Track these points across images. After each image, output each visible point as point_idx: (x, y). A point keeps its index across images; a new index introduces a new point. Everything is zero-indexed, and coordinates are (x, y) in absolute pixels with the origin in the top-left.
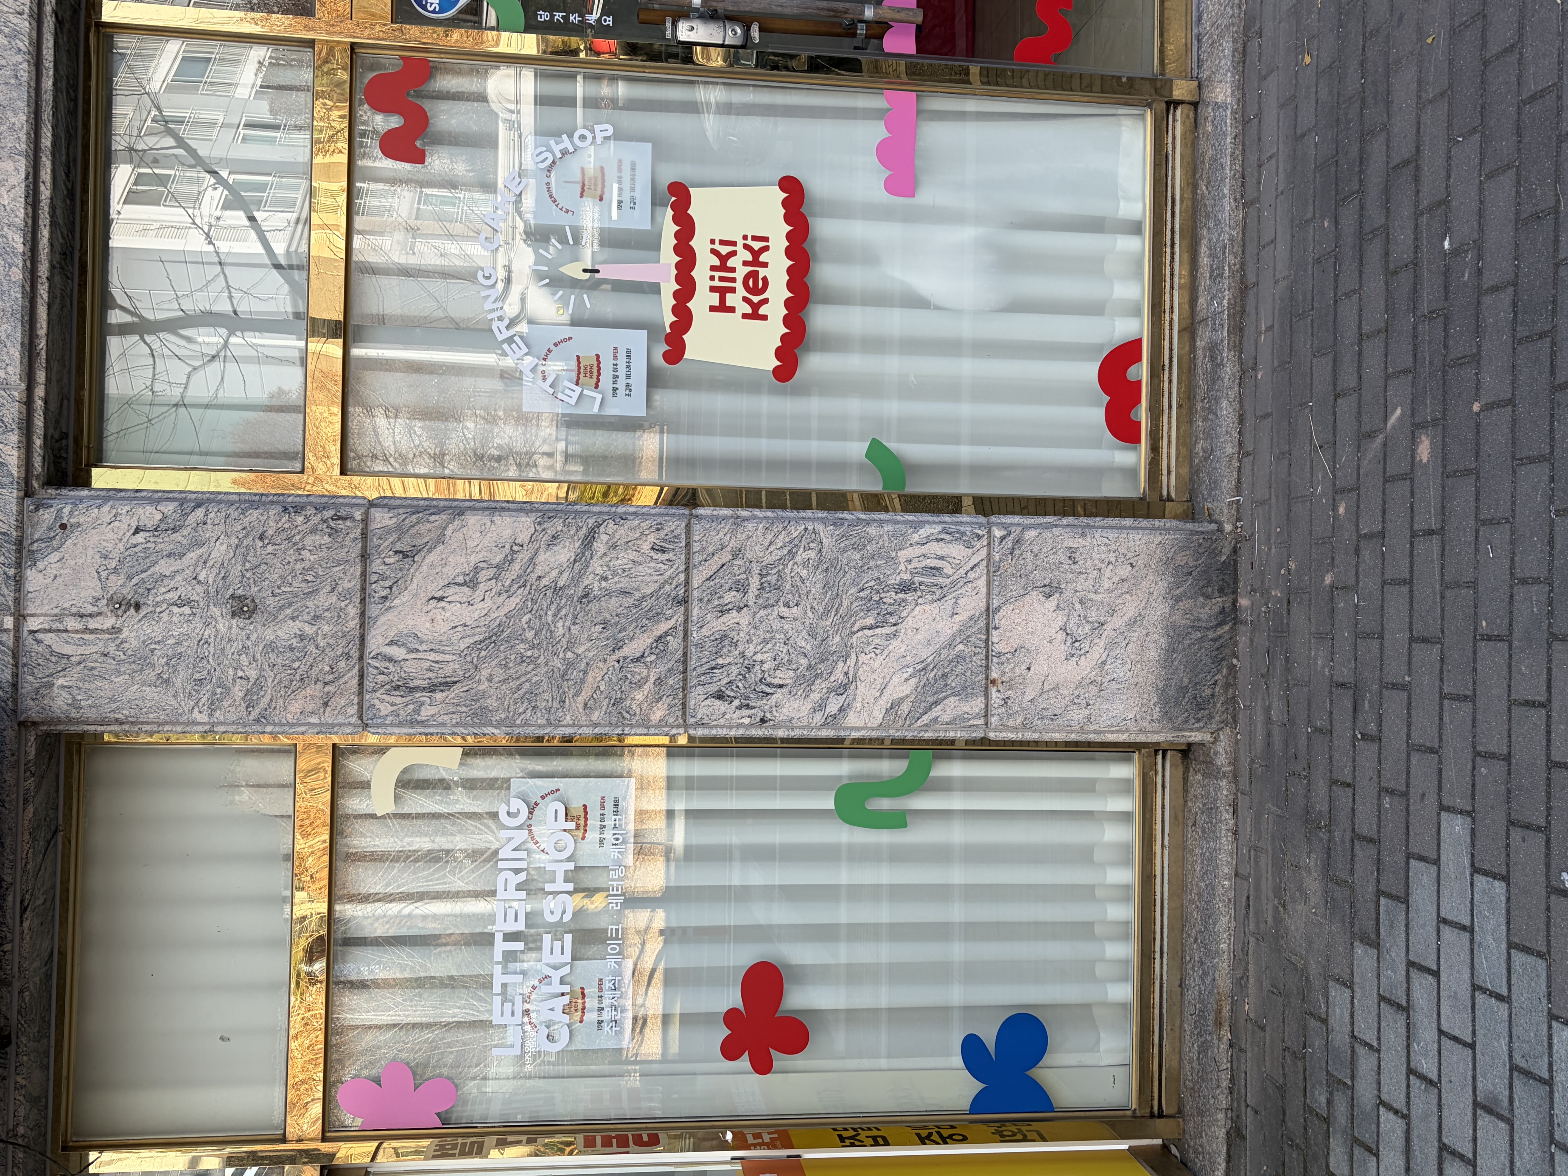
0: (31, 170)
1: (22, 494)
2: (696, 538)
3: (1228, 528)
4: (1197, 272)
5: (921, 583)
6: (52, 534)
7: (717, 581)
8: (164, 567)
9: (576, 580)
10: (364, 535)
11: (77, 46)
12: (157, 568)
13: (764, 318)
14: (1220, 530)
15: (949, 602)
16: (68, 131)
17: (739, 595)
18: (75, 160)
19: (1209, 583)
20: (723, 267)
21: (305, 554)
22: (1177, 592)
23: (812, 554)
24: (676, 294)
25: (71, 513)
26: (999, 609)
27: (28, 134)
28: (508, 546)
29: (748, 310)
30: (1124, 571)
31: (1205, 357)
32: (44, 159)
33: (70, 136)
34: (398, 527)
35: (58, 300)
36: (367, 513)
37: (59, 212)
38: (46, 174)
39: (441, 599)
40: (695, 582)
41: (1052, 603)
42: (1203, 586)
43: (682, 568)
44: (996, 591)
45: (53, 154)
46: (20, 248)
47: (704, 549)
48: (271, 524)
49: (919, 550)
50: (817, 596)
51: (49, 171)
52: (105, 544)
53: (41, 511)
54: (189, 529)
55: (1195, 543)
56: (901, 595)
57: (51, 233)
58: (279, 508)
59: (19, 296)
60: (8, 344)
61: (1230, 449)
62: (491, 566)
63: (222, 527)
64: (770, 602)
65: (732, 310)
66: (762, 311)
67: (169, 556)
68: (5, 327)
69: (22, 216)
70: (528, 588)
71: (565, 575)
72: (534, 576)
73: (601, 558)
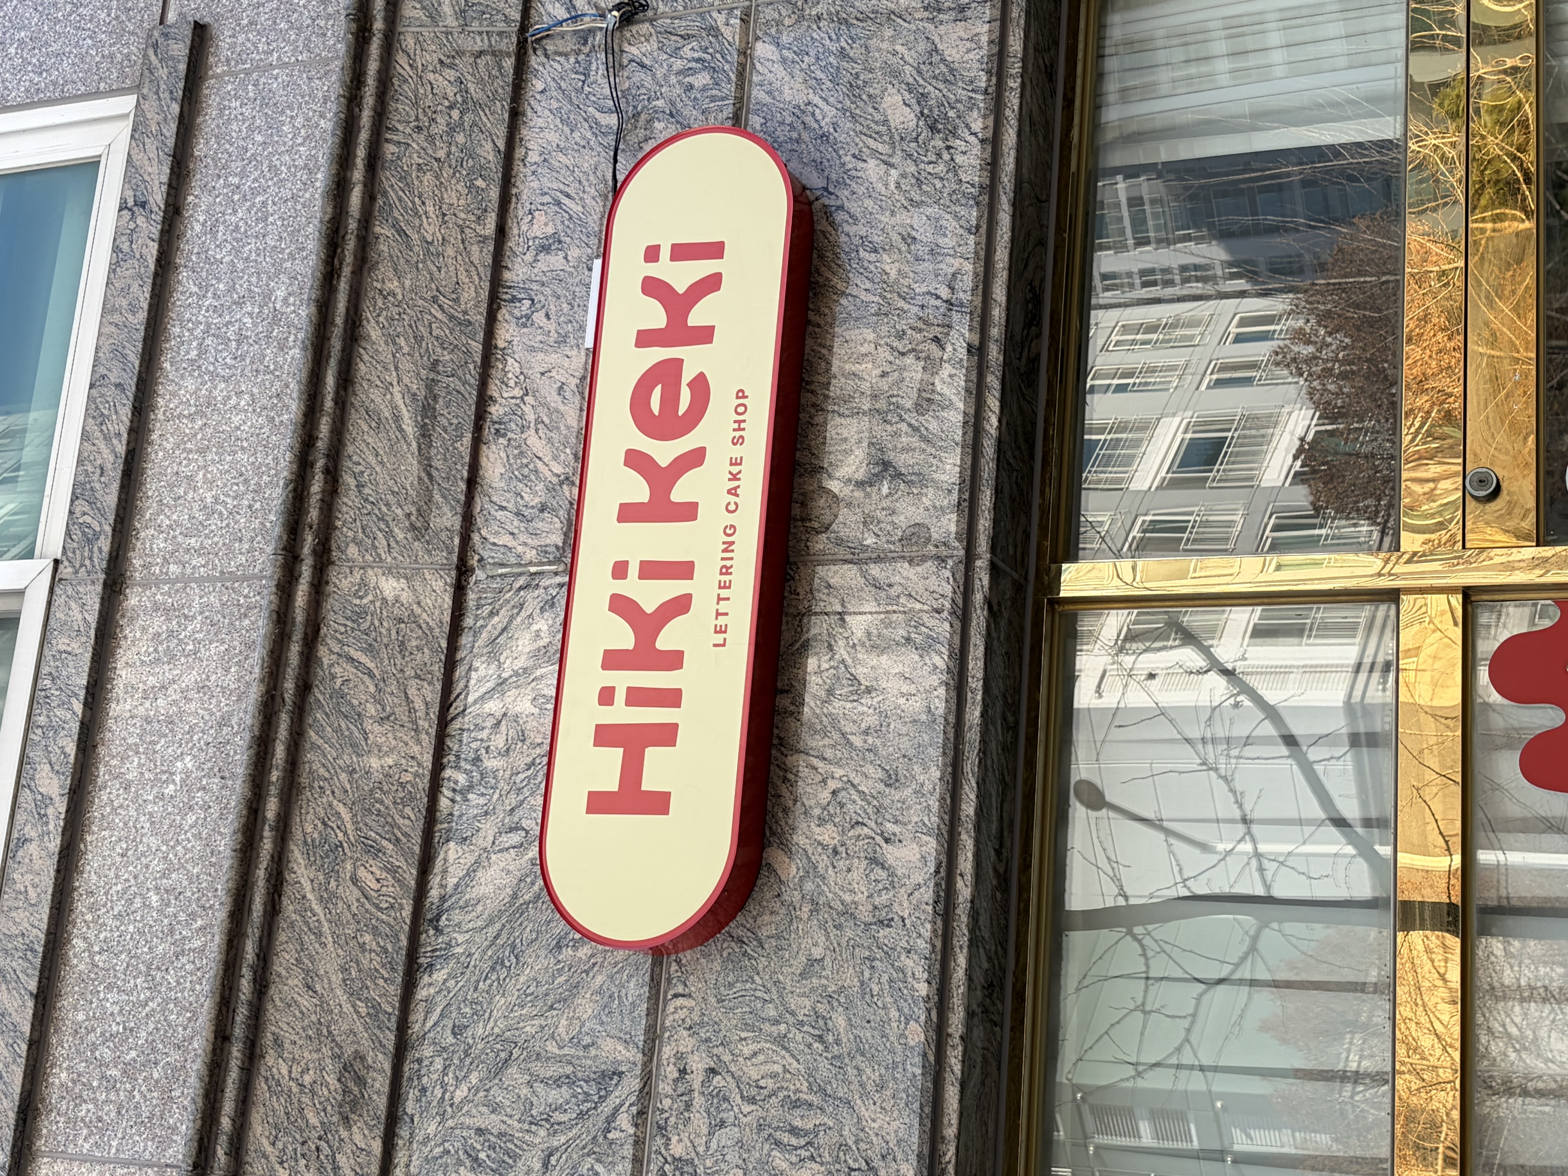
0: (944, 858)
11: (1020, 640)
16: (1003, 781)
18: (1012, 822)
27: (942, 799)
32: (964, 836)
35: (978, 1070)
37: (984, 919)
38: (966, 863)
45: (978, 828)
46: (923, 989)
51: (970, 855)
57: (970, 960)
59: (918, 1071)
60: (899, 1156)
68: (895, 1125)
69: (927, 935)
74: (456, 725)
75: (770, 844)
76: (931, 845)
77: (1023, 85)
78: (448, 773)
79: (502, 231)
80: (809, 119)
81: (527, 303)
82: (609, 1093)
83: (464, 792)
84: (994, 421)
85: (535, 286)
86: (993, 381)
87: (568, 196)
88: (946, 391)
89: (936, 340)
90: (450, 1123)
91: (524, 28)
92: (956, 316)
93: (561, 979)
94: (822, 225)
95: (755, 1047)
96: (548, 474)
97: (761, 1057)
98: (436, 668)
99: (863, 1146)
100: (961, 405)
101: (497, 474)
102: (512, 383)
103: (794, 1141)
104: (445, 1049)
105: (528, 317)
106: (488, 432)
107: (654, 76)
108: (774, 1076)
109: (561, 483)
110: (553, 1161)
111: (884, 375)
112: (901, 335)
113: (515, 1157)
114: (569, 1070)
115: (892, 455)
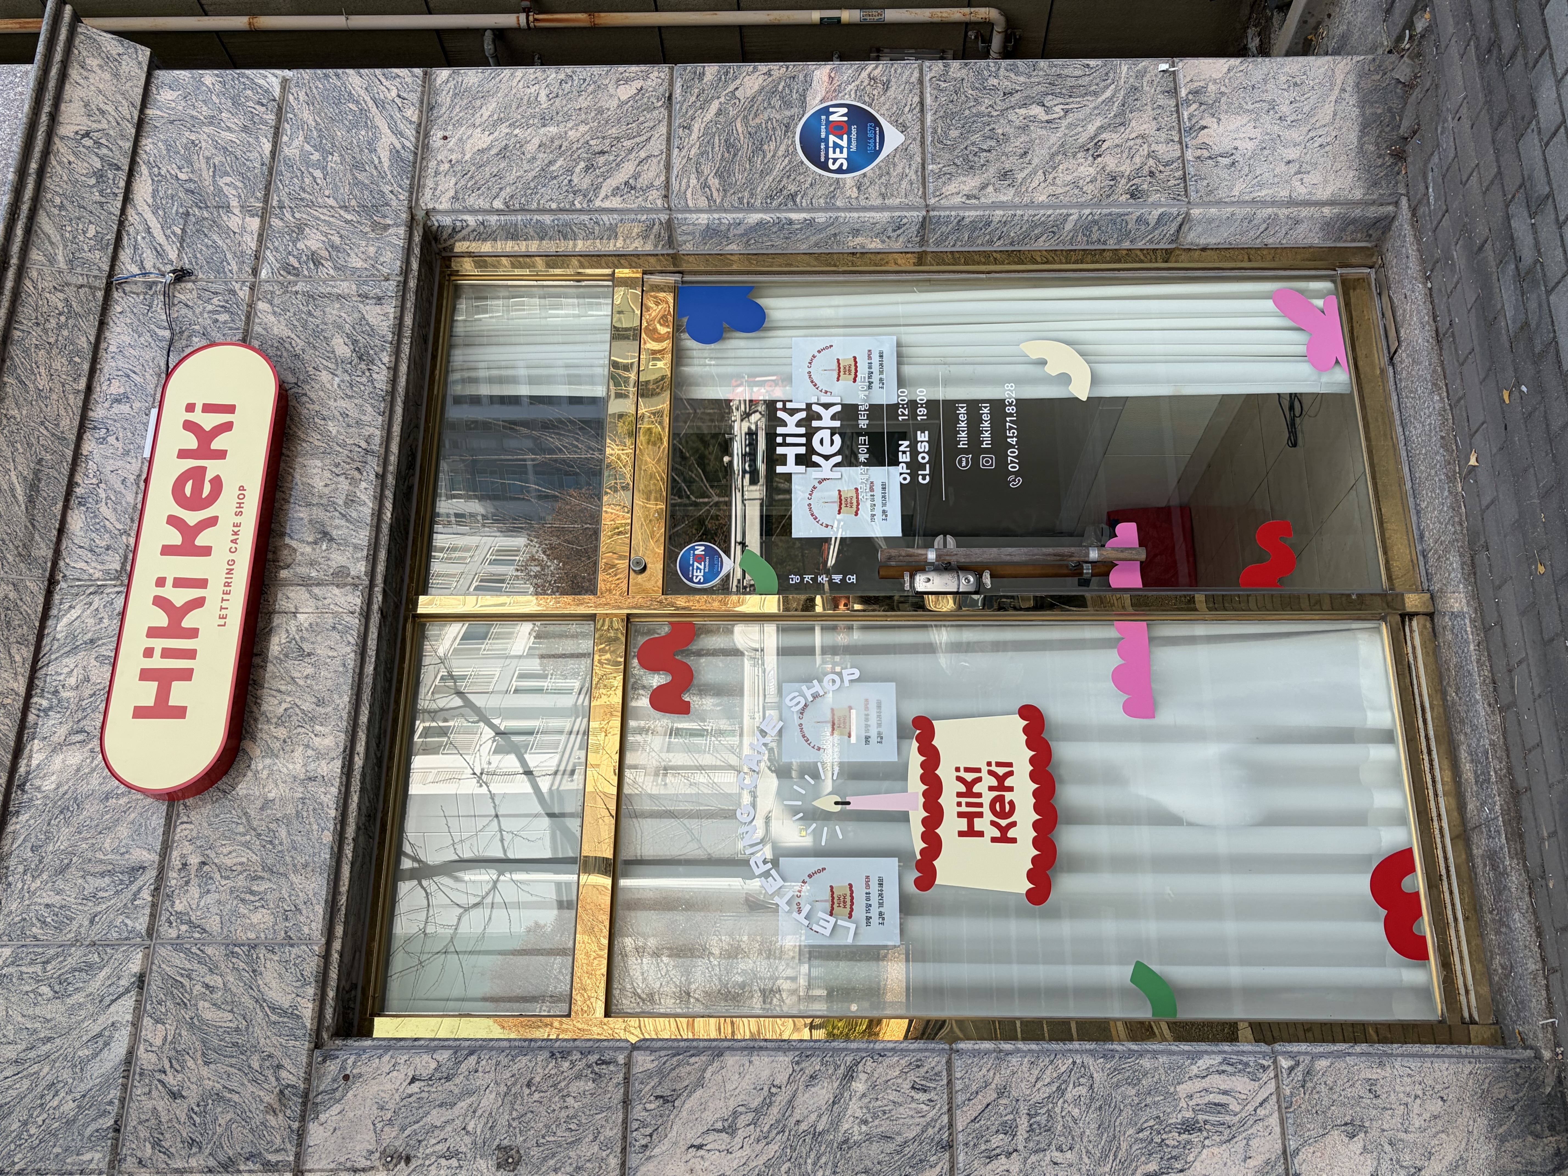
0: (348, 744)
1: (312, 1045)
2: (958, 1075)
3: (1547, 1054)
4: (1460, 777)
5: (1206, 1122)
6: (336, 1086)
7: (982, 1122)
8: (436, 1117)
9: (835, 1124)
10: (626, 1079)
11: (396, 635)
12: (428, 1119)
13: (1014, 841)
14: (1538, 1057)
15: (1239, 1144)
16: (382, 708)
17: (1007, 1139)
18: (385, 731)
19: (1536, 1120)
20: (969, 793)
21: (570, 1101)
22: (1501, 1131)
23: (1083, 1090)
24: (924, 822)
25: (355, 1063)
26: (1297, 1151)
27: (349, 713)
28: (766, 1088)
29: (997, 833)
30: (1436, 1106)
31: (1485, 865)
32: (360, 733)
33: (384, 711)
34: (660, 1071)
35: (360, 859)
36: (629, 1057)
37: (368, 779)
38: (361, 748)
39: (700, 1147)
40: (960, 1125)
41: (1357, 1145)
42: (1530, 1123)
43: (945, 1108)
44: (1291, 1130)
45: (368, 729)
46: (333, 813)
47: (967, 1087)
48: (539, 1070)
49: (1199, 1085)
50: (1092, 1138)
51: (363, 743)
52: (383, 1095)
53: (328, 1063)
54: (461, 1077)
55: (1512, 1073)
56: (1185, 1136)
57: (360, 798)
58: (547, 1054)
59: (328, 856)
60: (314, 902)
61: (1533, 965)
62: (749, 1110)
63: (492, 1075)
64: (1042, 1146)
65: (981, 834)
66: (1011, 834)
67: (441, 1106)
68: (312, 886)
69: (337, 784)
70: (787, 1134)
71: (824, 1118)
72: (792, 1120)
73: (860, 1099)
74: (43, 671)
75: (245, 738)
76: (342, 737)
77: (411, 343)
78: (35, 700)
79: (89, 389)
80: (287, 345)
81: (104, 431)
82: (136, 879)
83: (46, 711)
84: (389, 515)
85: (110, 422)
86: (389, 494)
87: (134, 372)
88: (363, 497)
89: (358, 469)
90: (27, 902)
91: (111, 275)
92: (370, 458)
93: (108, 817)
94: (293, 403)
95: (231, 848)
96: (112, 529)
97: (234, 854)
98: (30, 637)
99: (293, 898)
100: (371, 505)
101: (78, 527)
102: (91, 476)
103: (252, 898)
104: (25, 860)
105: (104, 439)
106: (73, 502)
107: (194, 312)
108: (242, 864)
109: (121, 535)
110: (97, 919)
111: (326, 485)
112: (337, 465)
113: (71, 919)
114: (110, 867)
115: (329, 529)
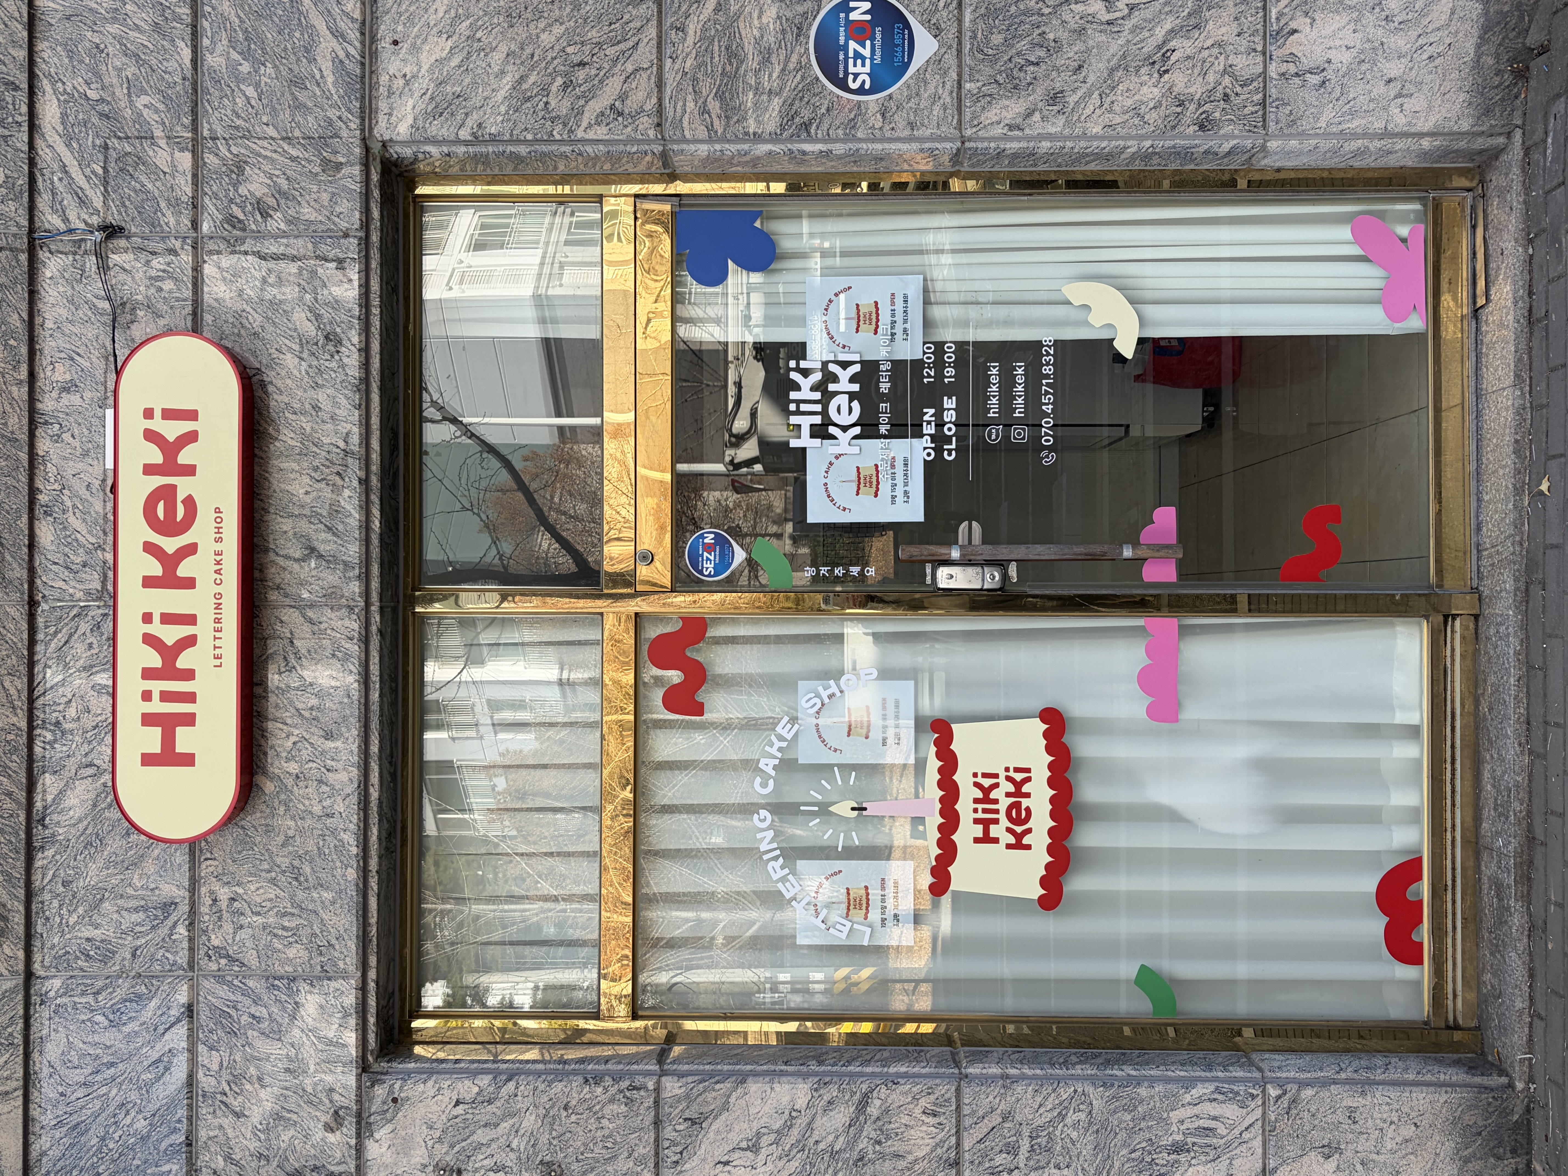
0: (362, 779)
1: (360, 1070)
2: (967, 1101)
3: (1520, 1086)
5: (1194, 1144)
6: (386, 1107)
7: (987, 1143)
8: (481, 1136)
9: (851, 1144)
10: (656, 1102)
11: (397, 640)
12: (475, 1138)
13: (1028, 847)
14: (1511, 1086)
15: (1224, 1163)
17: (1010, 1158)
19: (1500, 1144)
20: (986, 799)
21: (605, 1122)
22: (1466, 1153)
23: (1082, 1116)
24: (940, 828)
25: (401, 1088)
26: (1275, 1169)
27: (360, 746)
28: (787, 1112)
29: (1012, 840)
30: (1409, 1131)
32: (373, 764)
33: (393, 744)
34: (687, 1096)
35: (387, 891)
36: (658, 1083)
37: (385, 804)
38: (375, 778)
39: (727, 1163)
40: (967, 1144)
41: (1332, 1164)
42: (1494, 1147)
43: (953, 1131)
44: (1272, 1151)
45: (380, 758)
46: (354, 850)
47: (974, 1112)
48: (574, 1095)
49: (1190, 1111)
50: (1088, 1157)
51: (376, 772)
52: (430, 1116)
53: (376, 1087)
54: (502, 1101)
55: (1484, 1102)
56: (1174, 1156)
57: (379, 829)
58: (580, 1079)
59: (354, 894)
60: (346, 938)
61: (1520, 1004)
62: (772, 1131)
63: (531, 1098)
64: (1041, 1164)
65: (996, 841)
66: (1026, 841)
67: (485, 1126)
68: (342, 922)
69: (355, 821)
70: (806, 1152)
71: (841, 1139)
72: (812, 1141)
73: (875, 1122)
74: (40, 701)
75: (257, 773)
76: (355, 772)
77: (381, 312)
78: (38, 731)
79: (32, 375)
80: (244, 321)
81: (57, 426)
82: (170, 915)
83: (51, 743)
84: (377, 523)
85: (61, 415)
86: (375, 498)
87: (79, 354)
88: (348, 507)
89: (338, 474)
90: (68, 936)
91: (31, 230)
92: (350, 461)
93: (132, 852)
94: (259, 393)
95: (258, 885)
96: (85, 542)
97: (262, 891)
98: (21, 668)
99: (325, 934)
100: (357, 516)
101: (49, 540)
102: (52, 480)
103: (285, 934)
104: (58, 895)
105: (59, 436)
106: (39, 512)
107: (133, 278)
108: (270, 900)
109: (96, 549)
110: (138, 953)
111: (307, 493)
112: (316, 469)
113: (114, 953)
114: (143, 903)
115: (316, 543)
